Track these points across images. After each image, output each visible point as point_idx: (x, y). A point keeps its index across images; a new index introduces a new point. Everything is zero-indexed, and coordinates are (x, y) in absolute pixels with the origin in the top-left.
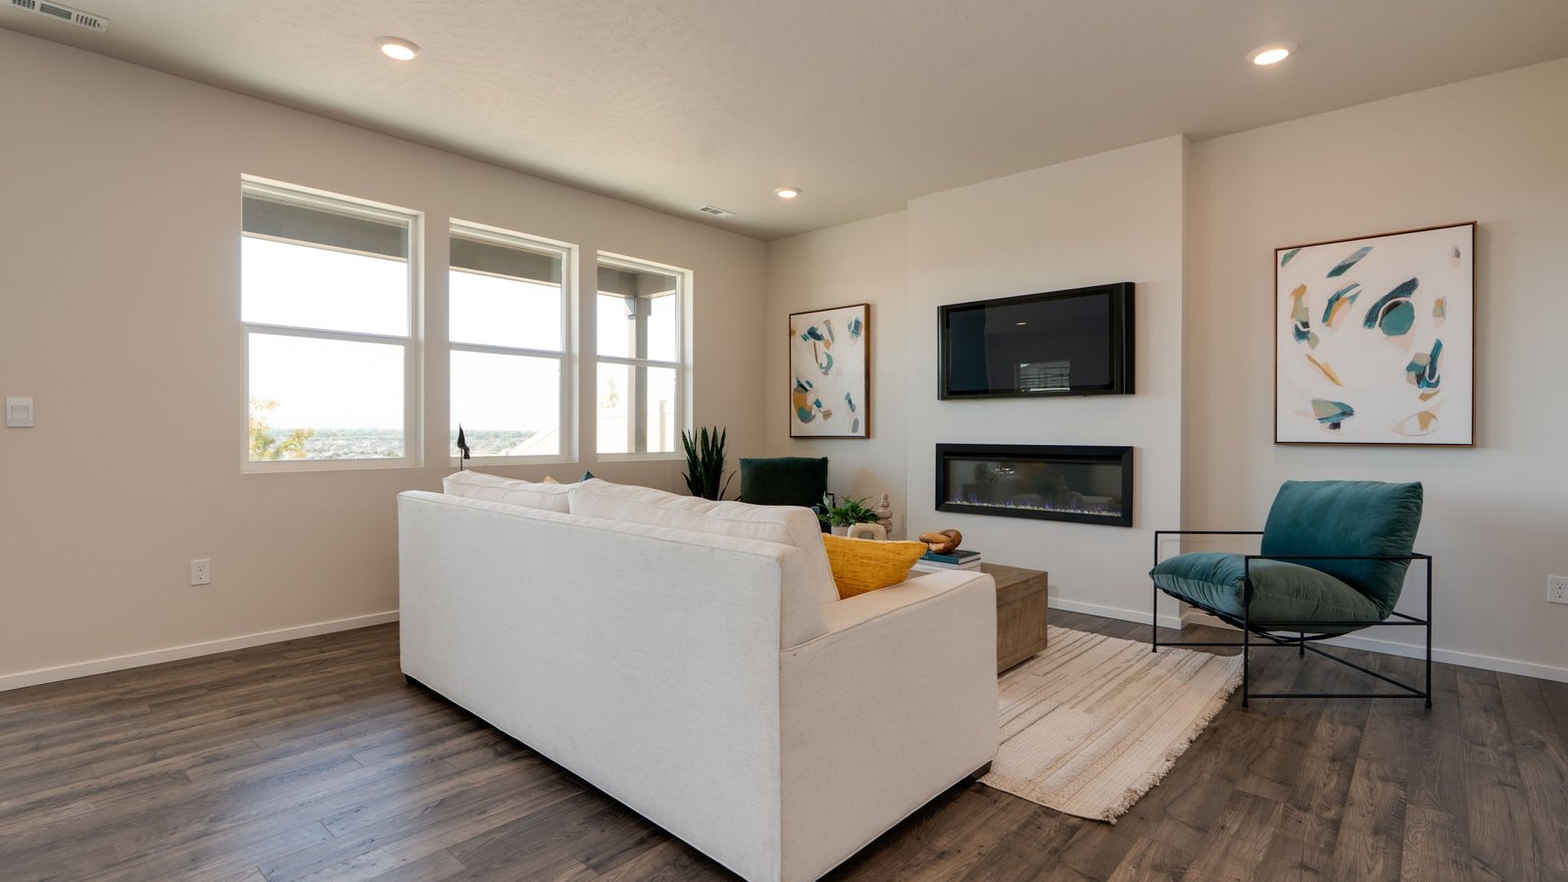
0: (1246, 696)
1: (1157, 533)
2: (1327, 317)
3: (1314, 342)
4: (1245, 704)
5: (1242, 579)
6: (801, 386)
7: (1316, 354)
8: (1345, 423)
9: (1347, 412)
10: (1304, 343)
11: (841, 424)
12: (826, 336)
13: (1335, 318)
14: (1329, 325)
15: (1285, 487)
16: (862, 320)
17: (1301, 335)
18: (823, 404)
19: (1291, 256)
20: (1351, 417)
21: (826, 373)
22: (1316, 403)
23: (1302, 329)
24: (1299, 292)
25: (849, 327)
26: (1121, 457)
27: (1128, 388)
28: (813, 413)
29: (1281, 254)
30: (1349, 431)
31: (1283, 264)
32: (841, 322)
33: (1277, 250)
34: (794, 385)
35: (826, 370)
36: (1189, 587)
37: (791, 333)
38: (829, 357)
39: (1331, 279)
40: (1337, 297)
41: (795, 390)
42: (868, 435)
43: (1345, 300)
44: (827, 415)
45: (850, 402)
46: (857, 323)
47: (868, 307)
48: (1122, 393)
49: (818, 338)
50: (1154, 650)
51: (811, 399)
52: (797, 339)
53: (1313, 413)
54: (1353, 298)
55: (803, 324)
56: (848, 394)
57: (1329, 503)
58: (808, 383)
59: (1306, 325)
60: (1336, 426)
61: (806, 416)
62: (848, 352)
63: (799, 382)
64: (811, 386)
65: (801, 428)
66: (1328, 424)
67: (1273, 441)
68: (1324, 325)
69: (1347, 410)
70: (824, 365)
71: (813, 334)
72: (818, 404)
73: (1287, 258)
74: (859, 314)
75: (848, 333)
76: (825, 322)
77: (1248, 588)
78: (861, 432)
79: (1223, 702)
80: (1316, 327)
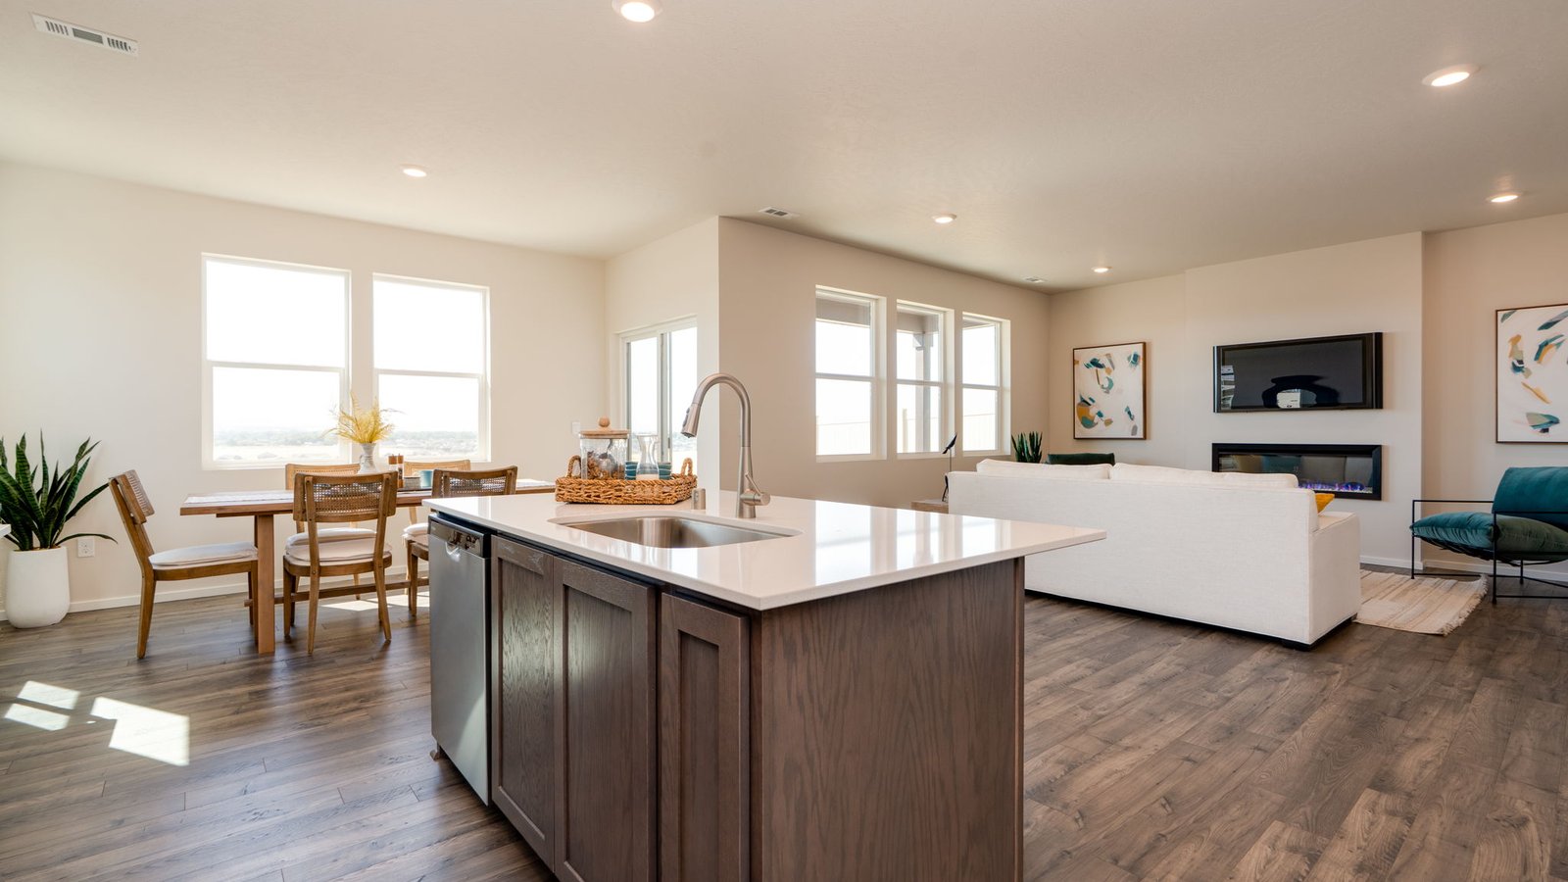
0: (1495, 596)
1: (1414, 501)
2: (1538, 357)
3: (1528, 373)
4: (1494, 602)
5: (1492, 525)
6: (1084, 401)
7: (1528, 382)
8: (1553, 429)
9: (1554, 421)
10: (1520, 374)
11: (1122, 428)
12: (1107, 364)
13: (1545, 358)
14: (1539, 363)
15: (1509, 472)
16: (1140, 354)
17: (1516, 369)
18: (1104, 414)
19: (1509, 315)
20: (1557, 425)
21: (1107, 392)
22: (1529, 415)
23: (1518, 365)
24: (1516, 340)
25: (1129, 358)
26: (1372, 452)
27: (1378, 404)
28: (1095, 421)
29: (1501, 314)
30: (1555, 433)
31: (1503, 320)
32: (1121, 356)
33: (1497, 311)
34: (1078, 400)
35: (1108, 390)
36: (1447, 533)
37: (1074, 362)
38: (1110, 381)
39: (1542, 331)
40: (1546, 344)
41: (1079, 404)
42: (1145, 438)
43: (1552, 346)
44: (1109, 422)
45: (1129, 413)
46: (1136, 357)
47: (1144, 344)
48: (1372, 408)
49: (1101, 366)
50: (1413, 578)
51: (1093, 411)
52: (1080, 368)
53: (1526, 421)
54: (1558, 345)
55: (1085, 356)
56: (1128, 408)
57: (1546, 481)
58: (1090, 399)
59: (1521, 362)
60: (1546, 430)
61: (1088, 423)
62: (1128, 379)
63: (1082, 398)
64: (1093, 401)
65: (1082, 431)
66: (1539, 430)
67: (1495, 441)
68: (1536, 362)
69: (1554, 420)
70: (1106, 385)
71: (1095, 363)
72: (1100, 415)
73: (1505, 317)
74: (1138, 349)
75: (1127, 363)
76: (1107, 355)
77: (1496, 531)
78: (1140, 434)
79: (1478, 601)
80: (1529, 362)
